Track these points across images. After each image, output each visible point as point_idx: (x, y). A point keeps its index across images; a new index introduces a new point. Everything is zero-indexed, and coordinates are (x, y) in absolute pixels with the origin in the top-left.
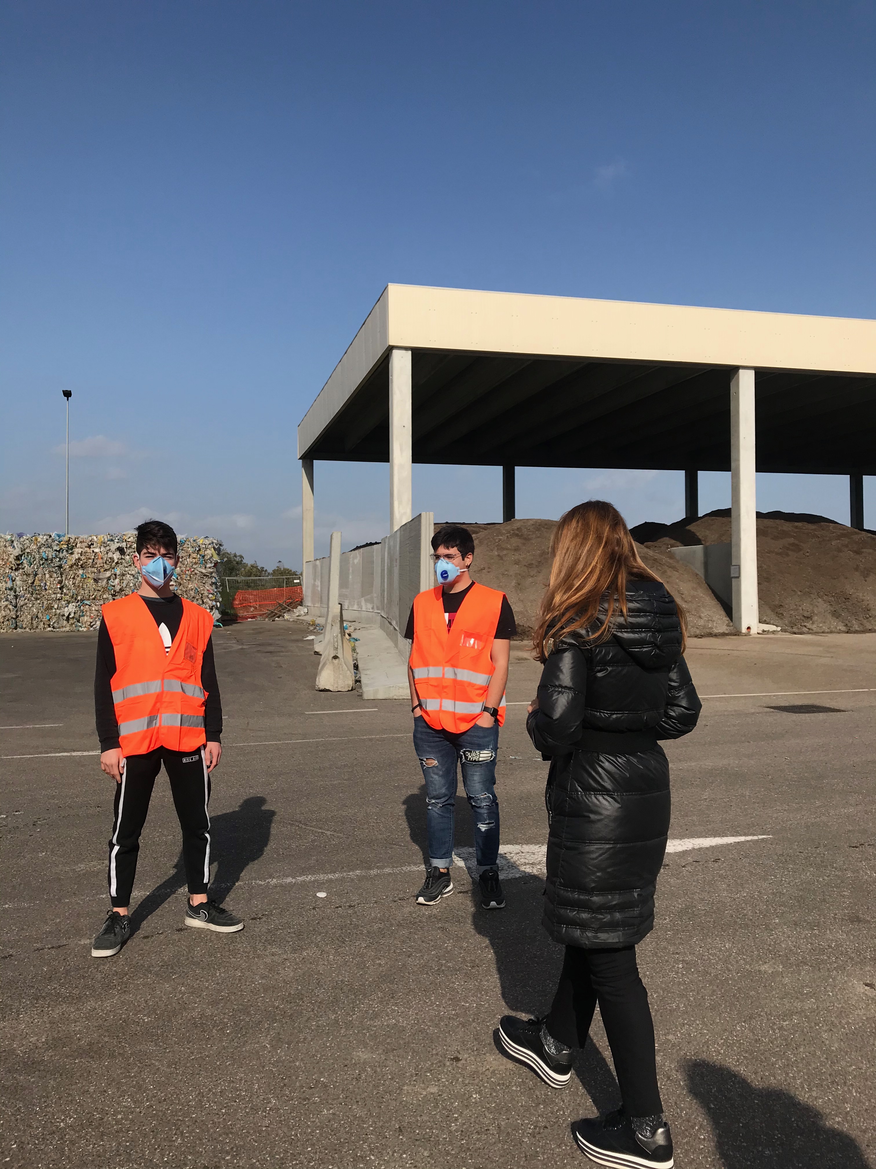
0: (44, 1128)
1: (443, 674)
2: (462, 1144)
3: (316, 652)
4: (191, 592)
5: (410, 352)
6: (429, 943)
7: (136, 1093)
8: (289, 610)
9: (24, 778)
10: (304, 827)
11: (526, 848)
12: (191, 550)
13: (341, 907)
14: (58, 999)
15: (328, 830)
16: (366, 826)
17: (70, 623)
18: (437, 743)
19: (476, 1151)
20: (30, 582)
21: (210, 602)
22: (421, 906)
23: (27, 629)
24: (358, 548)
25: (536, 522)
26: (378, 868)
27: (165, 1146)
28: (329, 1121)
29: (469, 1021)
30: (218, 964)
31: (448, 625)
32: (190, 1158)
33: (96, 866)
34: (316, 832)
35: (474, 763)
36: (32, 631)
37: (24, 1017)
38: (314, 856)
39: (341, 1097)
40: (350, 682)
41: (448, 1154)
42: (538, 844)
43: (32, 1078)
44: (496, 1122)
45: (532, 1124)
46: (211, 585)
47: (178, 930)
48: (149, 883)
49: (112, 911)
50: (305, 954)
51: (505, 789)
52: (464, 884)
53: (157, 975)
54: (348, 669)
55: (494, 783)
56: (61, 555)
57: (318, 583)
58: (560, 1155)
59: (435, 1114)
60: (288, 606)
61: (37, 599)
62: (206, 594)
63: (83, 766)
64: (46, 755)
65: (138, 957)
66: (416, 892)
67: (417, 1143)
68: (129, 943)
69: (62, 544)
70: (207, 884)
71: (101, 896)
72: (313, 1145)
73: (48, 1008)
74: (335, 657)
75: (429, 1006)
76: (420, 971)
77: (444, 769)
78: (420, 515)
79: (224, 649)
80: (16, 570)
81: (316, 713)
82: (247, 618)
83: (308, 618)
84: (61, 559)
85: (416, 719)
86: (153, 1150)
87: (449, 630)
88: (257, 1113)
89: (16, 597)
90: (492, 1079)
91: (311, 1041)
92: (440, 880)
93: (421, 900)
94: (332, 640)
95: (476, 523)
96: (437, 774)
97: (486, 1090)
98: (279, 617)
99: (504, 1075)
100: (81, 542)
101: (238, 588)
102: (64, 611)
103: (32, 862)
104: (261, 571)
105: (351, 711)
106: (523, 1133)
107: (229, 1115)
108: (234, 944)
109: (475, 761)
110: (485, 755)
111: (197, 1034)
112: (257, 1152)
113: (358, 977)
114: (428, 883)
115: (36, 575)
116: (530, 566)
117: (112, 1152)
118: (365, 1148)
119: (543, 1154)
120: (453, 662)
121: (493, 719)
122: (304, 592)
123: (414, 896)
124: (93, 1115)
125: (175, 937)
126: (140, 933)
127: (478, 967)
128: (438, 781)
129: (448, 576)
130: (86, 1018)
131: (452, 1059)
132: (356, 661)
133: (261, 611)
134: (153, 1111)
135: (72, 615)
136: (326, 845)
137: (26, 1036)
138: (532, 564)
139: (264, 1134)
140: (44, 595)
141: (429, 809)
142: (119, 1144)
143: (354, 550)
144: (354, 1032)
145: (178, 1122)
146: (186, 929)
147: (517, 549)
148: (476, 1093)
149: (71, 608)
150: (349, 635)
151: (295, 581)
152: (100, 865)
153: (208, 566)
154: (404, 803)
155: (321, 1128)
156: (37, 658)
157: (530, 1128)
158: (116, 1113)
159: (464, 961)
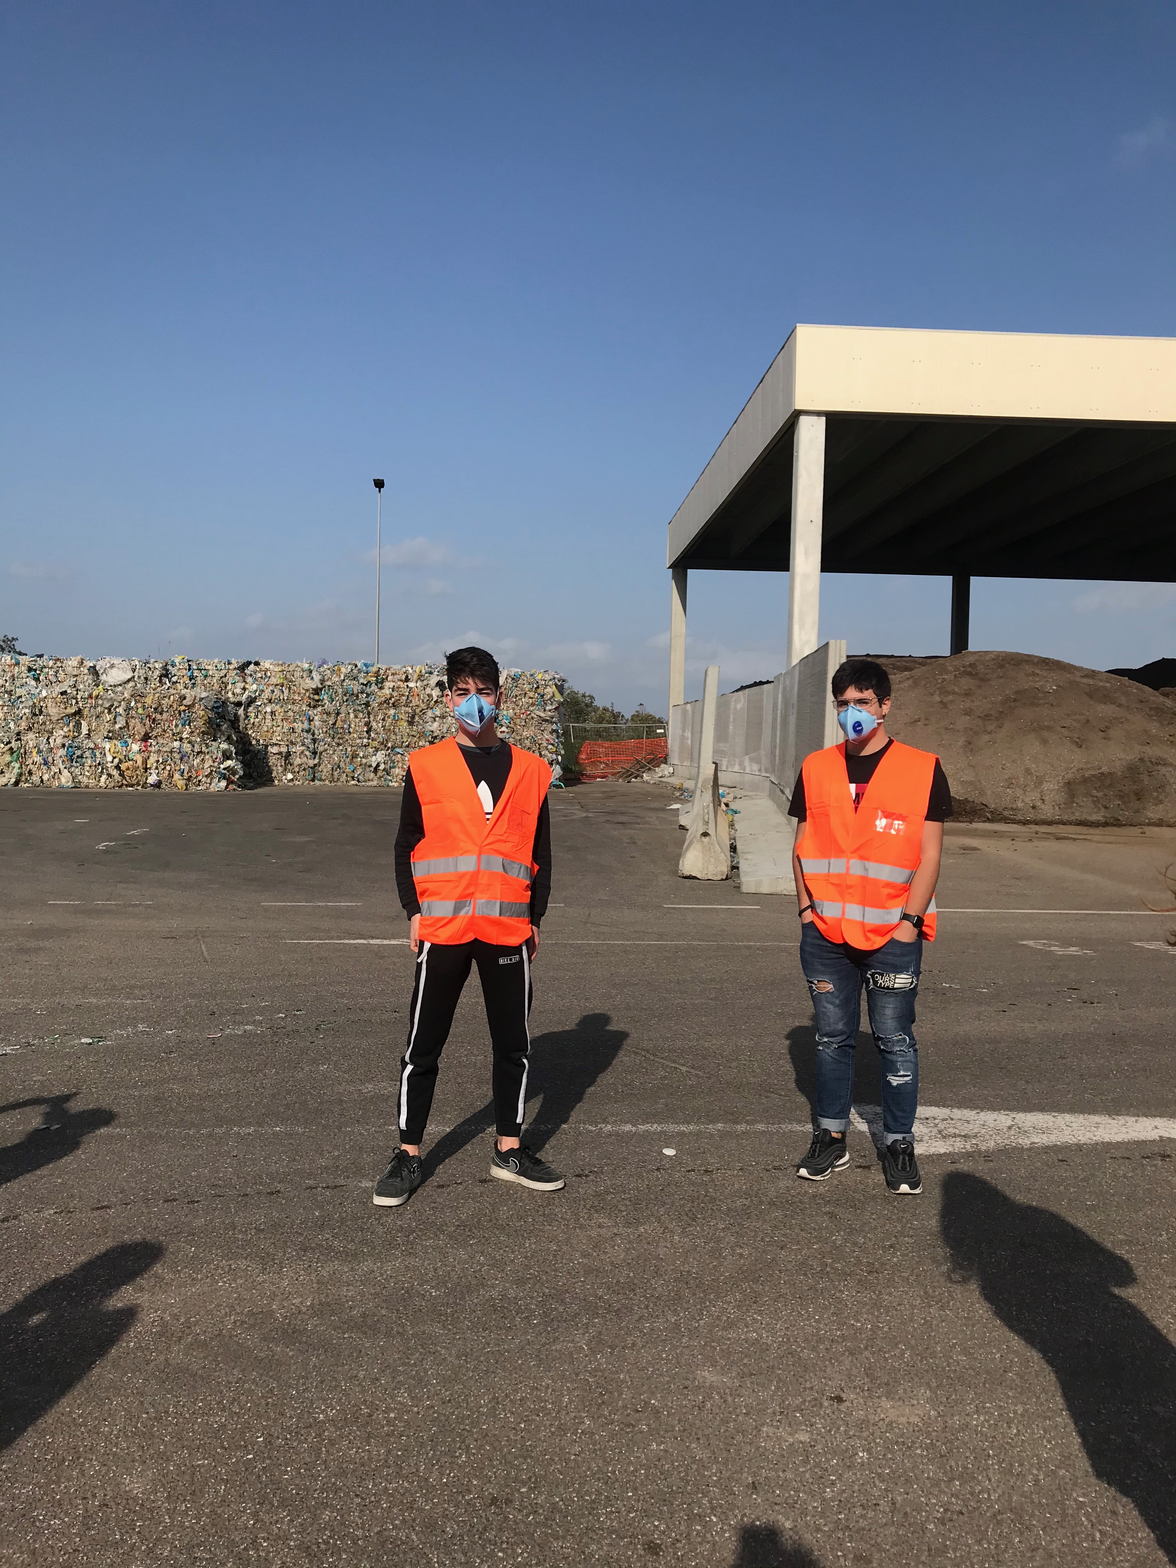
0: (299, 1418)
1: (848, 869)
2: (839, 1519)
3: (681, 826)
4: (526, 741)
5: (824, 419)
6: (810, 1233)
7: (415, 1387)
8: (650, 769)
9: (310, 969)
10: (652, 1058)
11: (957, 1113)
12: (527, 687)
13: (693, 1170)
14: (329, 1252)
15: (683, 1065)
16: (735, 1064)
17: (378, 776)
18: (835, 961)
19: (858, 1531)
20: (331, 722)
21: (550, 755)
22: (802, 1180)
23: (327, 782)
24: (743, 688)
25: (999, 656)
26: (747, 1122)
27: (446, 1462)
28: (659, 1460)
29: (860, 1347)
30: (528, 1231)
31: (854, 801)
32: (475, 1482)
33: (385, 1087)
34: (667, 1066)
35: (886, 991)
36: (333, 784)
37: (287, 1271)
38: (663, 1098)
39: (677, 1429)
40: (724, 869)
41: (818, 1530)
42: (976, 1108)
43: (290, 1351)
44: (890, 1496)
45: (941, 1506)
46: (551, 733)
47: (481, 1181)
48: (450, 1116)
49: (400, 1149)
50: (643, 1230)
51: (933, 1029)
52: (865, 1156)
53: (451, 1237)
54: (722, 851)
55: (913, 1022)
56: (368, 690)
57: (688, 734)
58: (979, 1555)
59: (803, 1472)
60: (648, 763)
61: (339, 745)
62: (545, 745)
63: (382, 958)
64: (339, 942)
65: (429, 1210)
66: (797, 1161)
67: (777, 1507)
68: (420, 1191)
69: (371, 676)
70: (520, 1125)
71: (390, 1127)
72: (635, 1489)
73: (317, 1263)
74: (705, 834)
75: (805, 1320)
76: (796, 1270)
77: (842, 997)
78: (827, 643)
79: (565, 816)
80: (315, 707)
81: (677, 906)
82: (596, 777)
83: (675, 781)
84: (368, 695)
85: (805, 927)
86: (430, 1466)
87: (856, 808)
88: (565, 1434)
89: (314, 741)
90: (888, 1434)
91: (642, 1348)
92: (832, 1147)
93: (803, 1172)
94: (701, 812)
95: (910, 656)
96: (832, 1003)
97: (879, 1449)
98: (636, 778)
99: (905, 1431)
100: (393, 674)
101: (585, 738)
102: (371, 761)
103: (311, 1076)
104: (616, 717)
105: (725, 907)
106: (928, 1517)
107: (529, 1432)
108: (550, 1207)
109: (888, 988)
110: (902, 980)
111: (495, 1320)
112: (561, 1489)
113: (711, 1269)
114: (814, 1151)
115: (338, 714)
116: (987, 717)
117: (379, 1461)
118: (704, 1504)
119: (955, 1550)
120: (862, 853)
121: (916, 931)
122: (669, 746)
123: (794, 1166)
124: (361, 1409)
125: (476, 1190)
126: (434, 1180)
127: (877, 1273)
128: (832, 1011)
129: (862, 729)
130: (361, 1281)
131: (832, 1399)
132: (733, 841)
133: (614, 768)
134: (434, 1413)
135: (382, 767)
136: (679, 1086)
137: (288, 1297)
138: (990, 715)
139: (572, 1465)
140: (347, 740)
141: (819, 1050)
142: (389, 1452)
143: (737, 691)
144: (699, 1343)
145: (463, 1432)
146: (491, 1181)
147: (968, 694)
148: (863, 1451)
149: (380, 756)
150: (727, 805)
151: (658, 731)
152: (391, 1087)
153: (548, 708)
154: (788, 1037)
155: (648, 1469)
156: (336, 818)
157: (938, 1511)
158: (388, 1410)
159: (859, 1261)
